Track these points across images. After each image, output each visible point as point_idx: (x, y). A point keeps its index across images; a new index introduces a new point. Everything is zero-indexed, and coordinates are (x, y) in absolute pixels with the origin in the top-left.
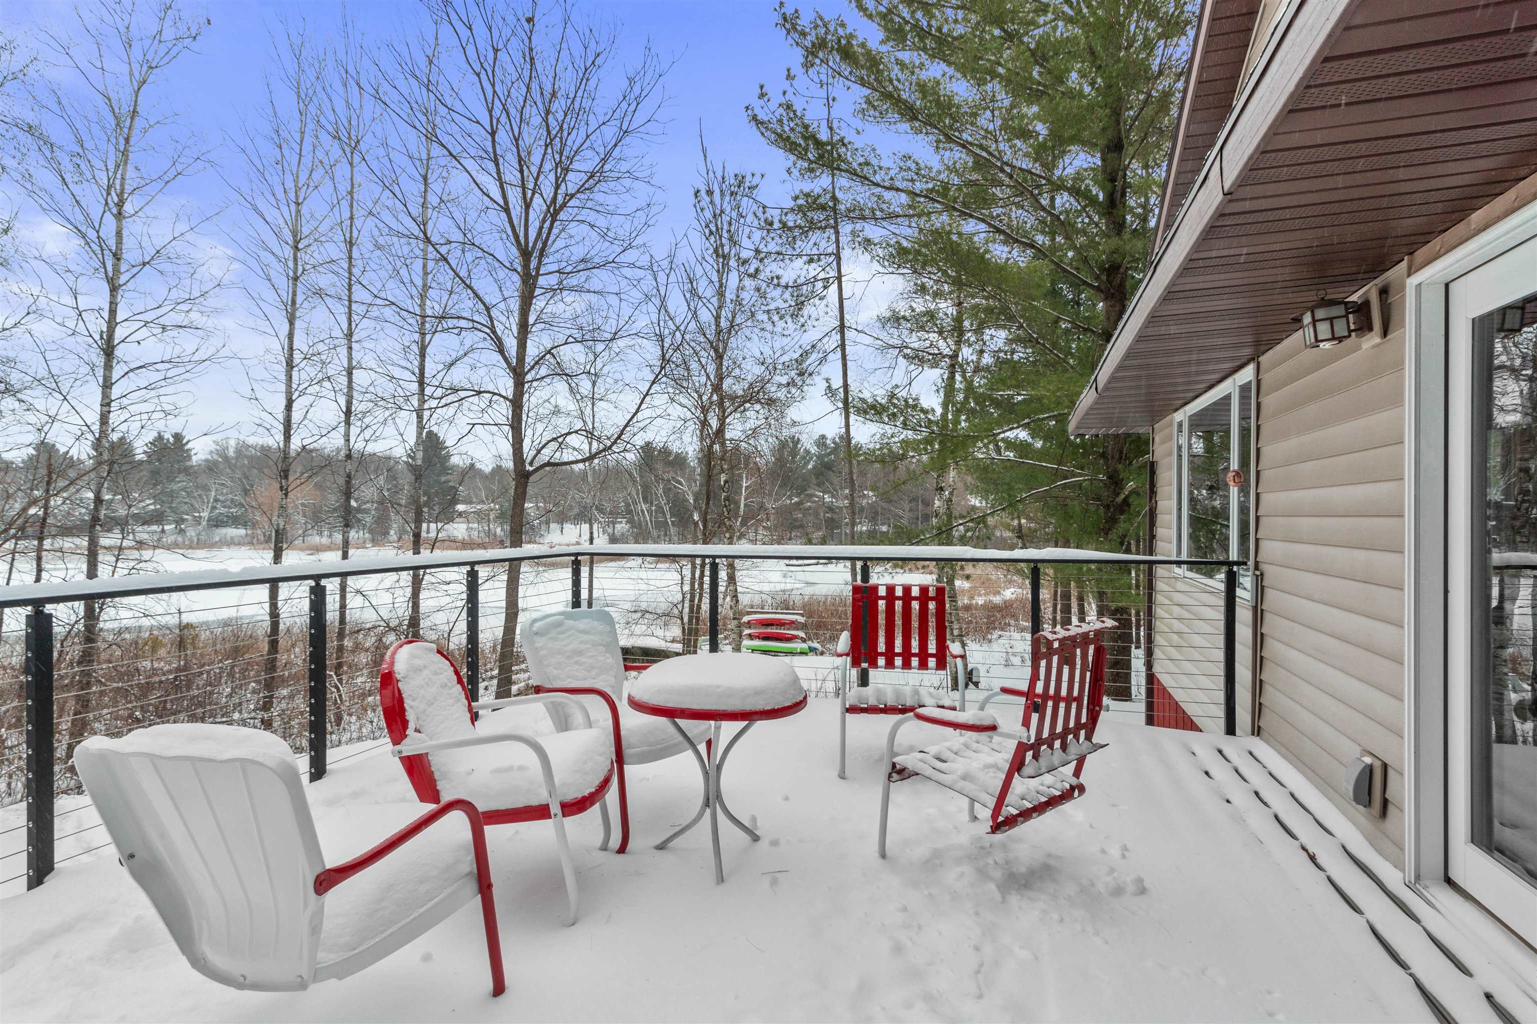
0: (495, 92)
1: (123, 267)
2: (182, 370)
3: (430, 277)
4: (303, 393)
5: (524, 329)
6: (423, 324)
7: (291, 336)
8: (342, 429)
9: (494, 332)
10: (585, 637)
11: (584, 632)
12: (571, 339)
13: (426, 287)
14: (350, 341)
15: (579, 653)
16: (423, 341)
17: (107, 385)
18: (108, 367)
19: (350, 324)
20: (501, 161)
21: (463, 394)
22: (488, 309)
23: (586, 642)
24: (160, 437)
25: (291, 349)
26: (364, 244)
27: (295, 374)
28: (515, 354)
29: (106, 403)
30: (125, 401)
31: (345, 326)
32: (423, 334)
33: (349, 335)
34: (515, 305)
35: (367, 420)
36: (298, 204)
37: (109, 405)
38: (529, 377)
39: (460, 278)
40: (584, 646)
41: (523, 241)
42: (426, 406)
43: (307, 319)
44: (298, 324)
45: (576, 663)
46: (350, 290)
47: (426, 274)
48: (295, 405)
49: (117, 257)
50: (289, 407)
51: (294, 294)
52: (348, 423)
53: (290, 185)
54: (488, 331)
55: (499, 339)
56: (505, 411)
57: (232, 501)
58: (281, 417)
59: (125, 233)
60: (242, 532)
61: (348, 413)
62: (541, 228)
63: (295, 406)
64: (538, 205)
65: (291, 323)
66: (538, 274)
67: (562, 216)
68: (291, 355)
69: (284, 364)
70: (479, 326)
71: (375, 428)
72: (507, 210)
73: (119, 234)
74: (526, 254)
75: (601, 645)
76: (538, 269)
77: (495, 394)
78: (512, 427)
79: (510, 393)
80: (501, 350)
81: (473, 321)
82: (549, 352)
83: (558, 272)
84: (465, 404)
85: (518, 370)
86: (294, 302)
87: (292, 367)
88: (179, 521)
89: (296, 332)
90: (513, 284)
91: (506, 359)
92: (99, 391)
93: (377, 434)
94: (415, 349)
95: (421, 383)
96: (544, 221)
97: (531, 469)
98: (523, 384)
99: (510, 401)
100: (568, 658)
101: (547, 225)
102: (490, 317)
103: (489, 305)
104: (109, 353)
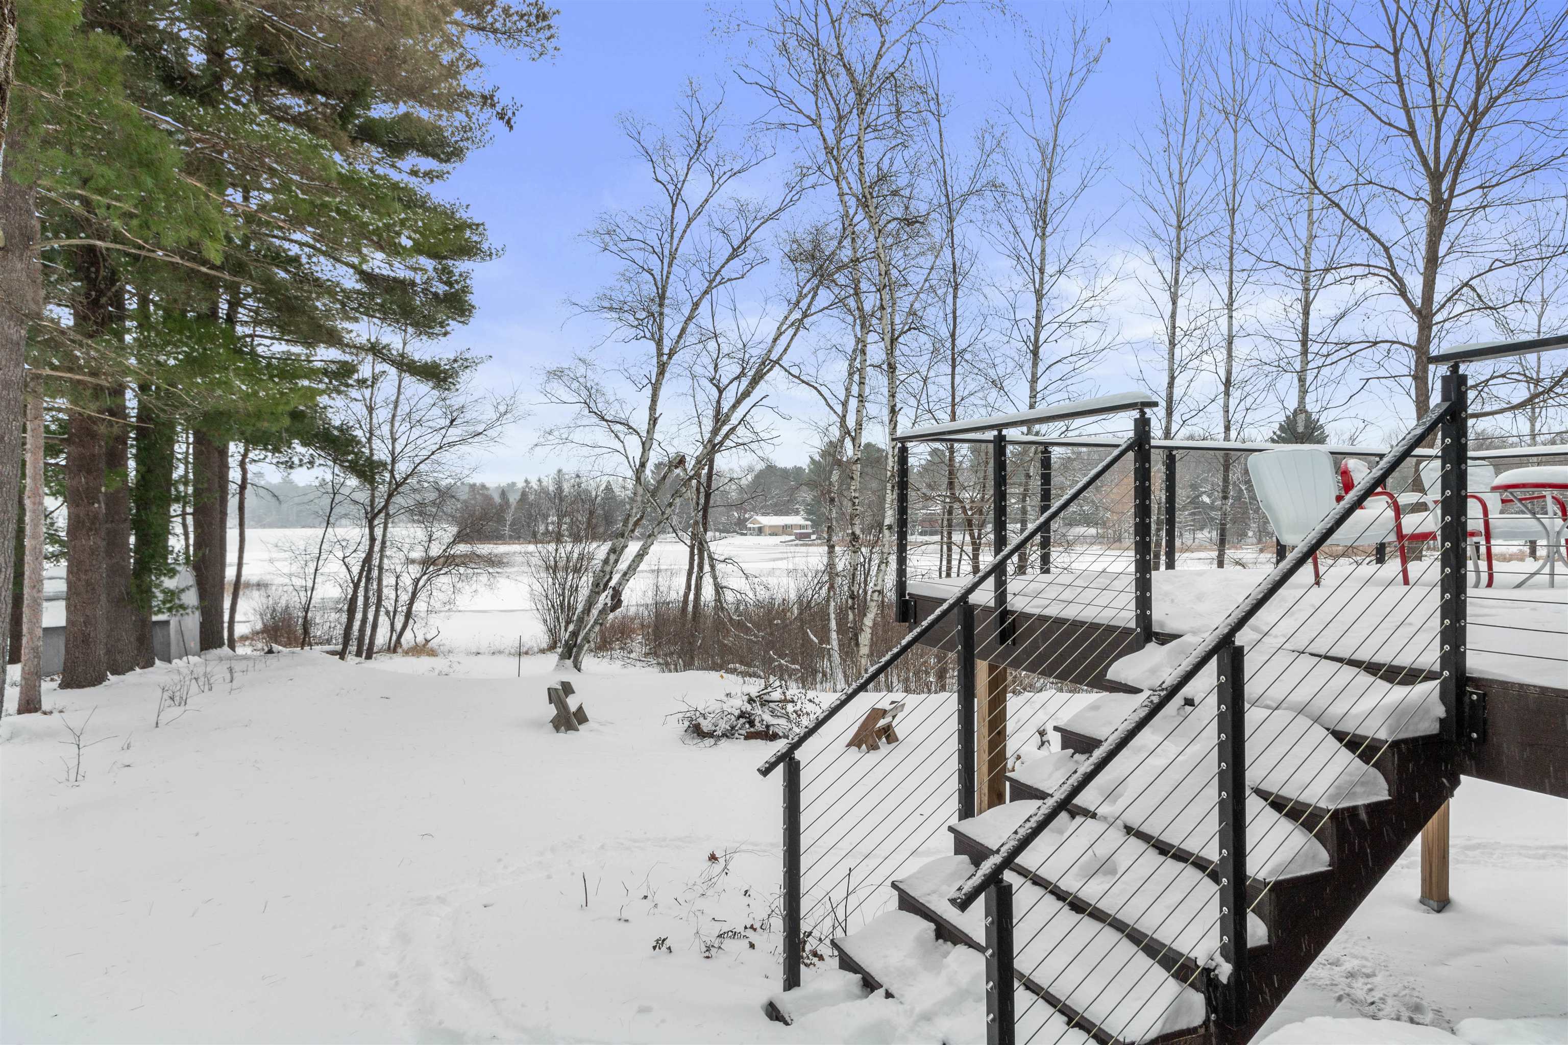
0: (1399, 8)
1: (1046, 278)
3: (1316, 225)
4: (1184, 369)
5: (1432, 262)
6: (1307, 279)
7: (1173, 316)
8: (1221, 401)
9: (1394, 274)
12: (1498, 264)
13: (1312, 237)
14: (1230, 309)
16: (1307, 297)
17: (1034, 380)
18: (1035, 365)
19: (1231, 293)
20: (1405, 81)
21: (1352, 348)
22: (1386, 250)
25: (1174, 327)
26: (1247, 208)
27: (1177, 351)
28: (1420, 295)
30: (1046, 392)
31: (1225, 294)
32: (1307, 290)
33: (1230, 305)
34: (1421, 238)
35: (1247, 389)
36: (1181, 184)
37: (1035, 396)
38: (1438, 318)
39: (1351, 220)
41: (1432, 166)
42: (1310, 366)
43: (1188, 295)
44: (1181, 302)
46: (1231, 258)
47: (1312, 223)
49: (1042, 271)
50: (1171, 385)
51: (1177, 273)
52: (1227, 394)
53: (1175, 167)
54: (1385, 273)
55: (1400, 280)
56: (1406, 362)
59: (1048, 250)
61: (1228, 383)
62: (1457, 141)
63: (1177, 382)
64: (1453, 119)
65: (1174, 303)
66: (1451, 196)
67: (1485, 122)
68: (1174, 333)
69: (1167, 343)
70: (1376, 271)
71: (1255, 395)
72: (1412, 133)
73: (1043, 252)
74: (1435, 177)
76: (1452, 189)
77: (1393, 342)
78: (1415, 378)
79: (1413, 339)
80: (1403, 292)
81: (1369, 266)
82: (1466, 284)
83: (1481, 187)
84: (1357, 359)
85: (1424, 312)
86: (1177, 281)
87: (1175, 345)
89: (1178, 310)
90: (1419, 216)
91: (1408, 302)
92: (1027, 386)
93: (1258, 402)
94: (1299, 307)
95: (1304, 343)
96: (1461, 132)
98: (1430, 328)
99: (1414, 348)
101: (1465, 136)
102: (1389, 258)
103: (1388, 245)
104: (1035, 353)
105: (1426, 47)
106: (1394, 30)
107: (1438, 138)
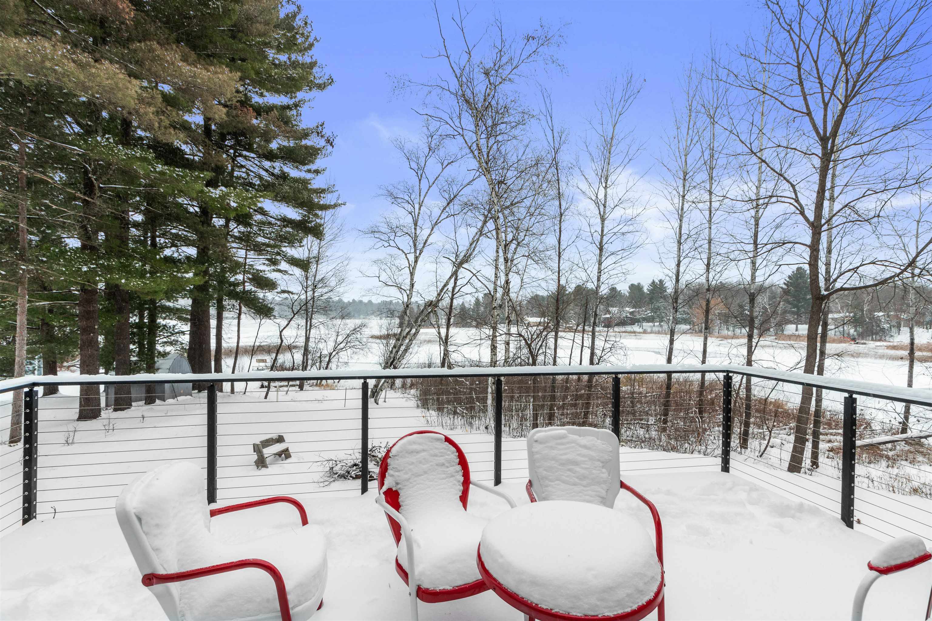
1: (607, 210)
2: (629, 253)
4: (686, 256)
7: (680, 227)
8: (705, 275)
9: (797, 201)
10: (585, 451)
11: (585, 447)
14: (710, 224)
15: (576, 463)
16: (757, 215)
17: (600, 263)
18: (601, 255)
19: (710, 215)
20: (805, 82)
22: (793, 186)
23: (584, 456)
24: (653, 282)
25: (680, 234)
27: (682, 247)
28: (813, 215)
29: (600, 272)
31: (707, 217)
32: (758, 211)
33: (710, 221)
38: (825, 227)
40: (579, 459)
41: (822, 132)
43: (689, 217)
44: (685, 220)
45: (569, 470)
48: (681, 264)
49: (604, 206)
50: (678, 265)
51: (683, 205)
52: (708, 271)
54: (792, 201)
55: (801, 205)
57: (684, 311)
58: (674, 271)
59: (608, 194)
60: (688, 327)
61: (708, 266)
65: (681, 221)
66: (835, 151)
68: (680, 237)
69: (676, 243)
70: (788, 200)
72: (809, 114)
73: (605, 196)
74: (824, 140)
75: (599, 460)
78: (810, 264)
79: (808, 241)
80: (802, 212)
82: (847, 206)
85: (816, 225)
86: (682, 209)
87: (681, 244)
88: (661, 321)
89: (683, 225)
90: (813, 164)
91: (805, 218)
94: (752, 221)
97: (826, 293)
98: (820, 234)
99: (809, 246)
100: (562, 464)
102: (795, 191)
103: (795, 183)
104: (601, 249)
105: (815, 59)
106: (797, 52)
107: (825, 115)
